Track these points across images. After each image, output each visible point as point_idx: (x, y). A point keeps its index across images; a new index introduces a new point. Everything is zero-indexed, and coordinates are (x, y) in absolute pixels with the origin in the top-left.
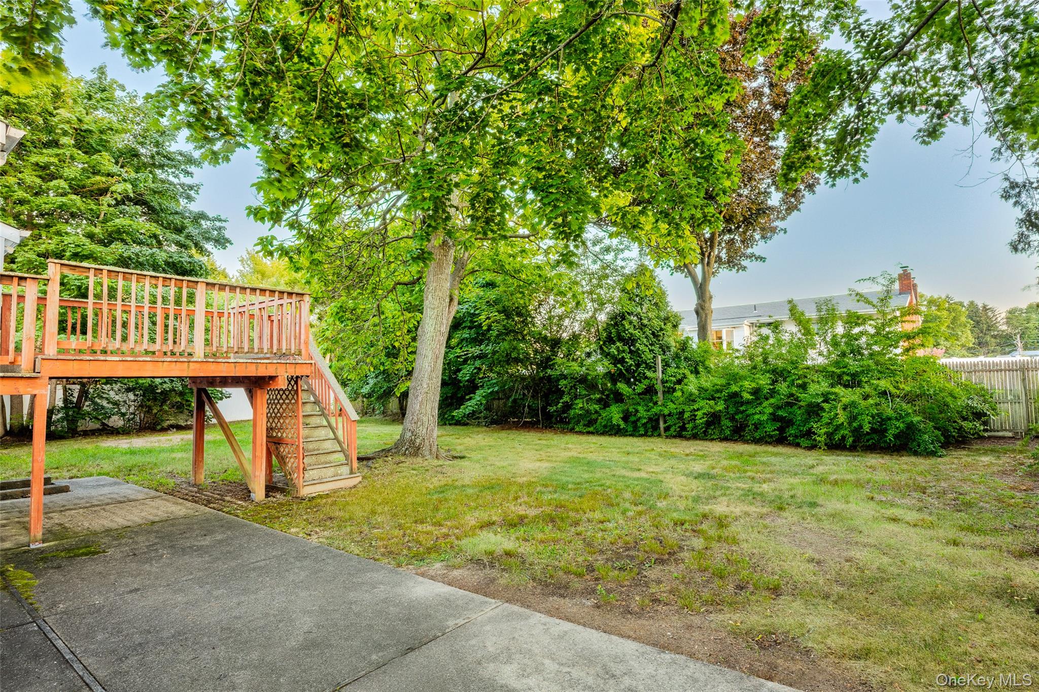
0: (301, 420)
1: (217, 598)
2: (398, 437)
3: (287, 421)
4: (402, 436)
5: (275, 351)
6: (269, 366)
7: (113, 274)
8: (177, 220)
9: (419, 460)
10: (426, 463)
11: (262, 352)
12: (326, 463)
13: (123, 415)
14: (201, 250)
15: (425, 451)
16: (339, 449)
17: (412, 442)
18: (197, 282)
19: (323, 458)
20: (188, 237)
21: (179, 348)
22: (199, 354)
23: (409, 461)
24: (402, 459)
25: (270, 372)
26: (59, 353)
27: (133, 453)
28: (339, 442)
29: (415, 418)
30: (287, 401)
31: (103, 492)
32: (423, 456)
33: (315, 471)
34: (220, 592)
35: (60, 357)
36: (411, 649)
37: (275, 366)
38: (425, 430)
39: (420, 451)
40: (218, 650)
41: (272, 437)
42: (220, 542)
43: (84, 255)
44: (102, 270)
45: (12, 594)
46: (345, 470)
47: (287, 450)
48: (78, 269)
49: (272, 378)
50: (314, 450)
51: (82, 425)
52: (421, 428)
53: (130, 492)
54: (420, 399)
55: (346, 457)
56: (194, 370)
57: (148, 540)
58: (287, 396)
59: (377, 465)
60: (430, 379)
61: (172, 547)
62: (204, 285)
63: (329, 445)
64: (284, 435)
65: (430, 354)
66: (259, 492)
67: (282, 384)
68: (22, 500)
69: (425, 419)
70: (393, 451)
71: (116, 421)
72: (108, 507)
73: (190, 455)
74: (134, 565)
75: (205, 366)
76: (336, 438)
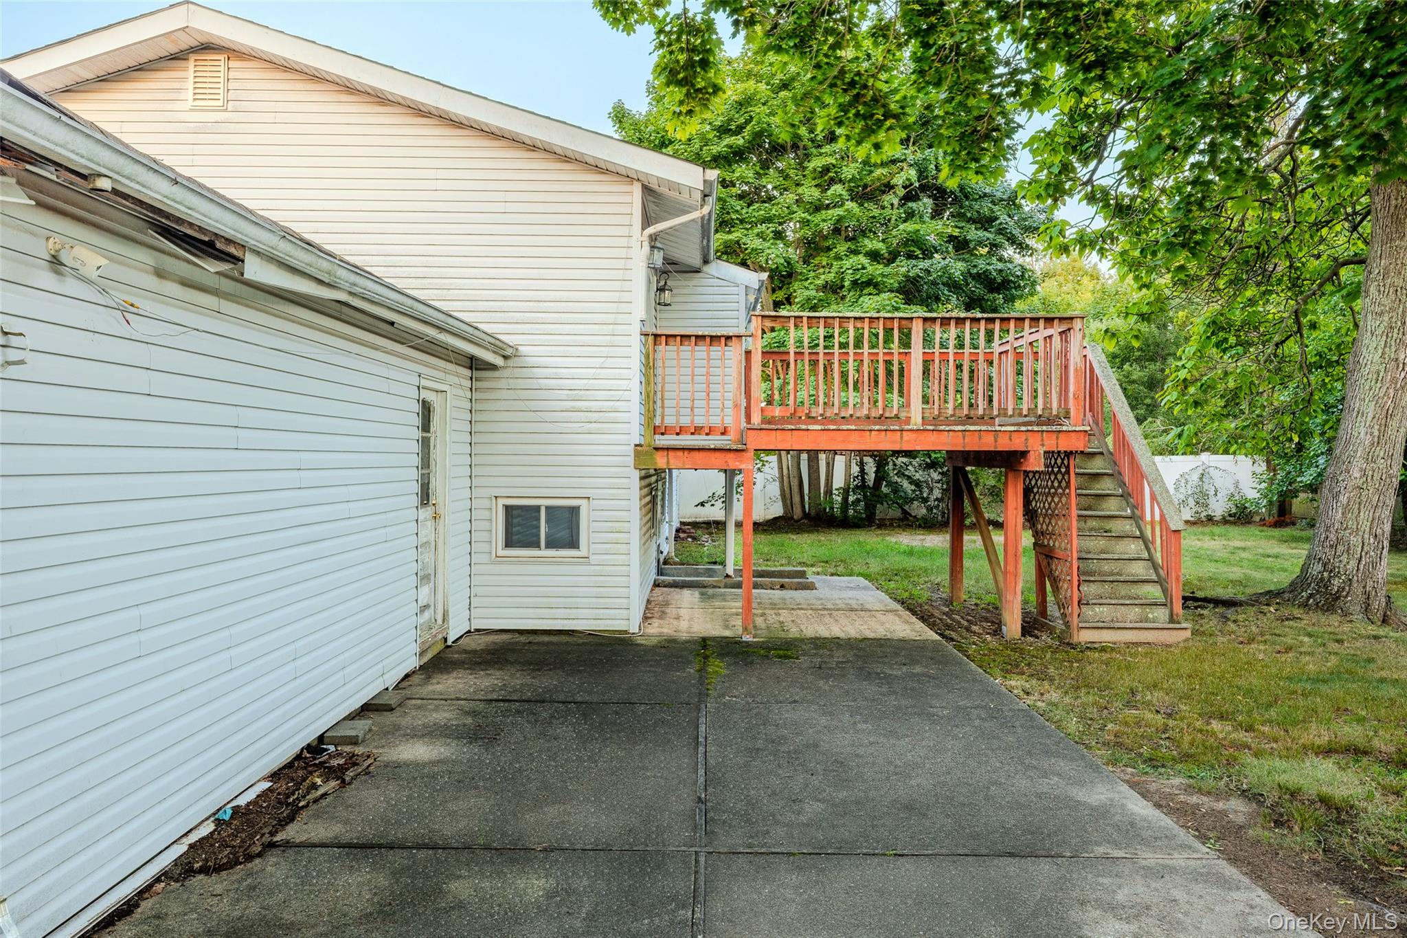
0: (1075, 523)
1: (857, 731)
2: (1298, 570)
3: (1060, 523)
4: (1305, 568)
5: (1040, 412)
6: (1014, 436)
7: (814, 321)
8: (985, 207)
9: (1334, 619)
10: (1346, 627)
11: (1005, 415)
12: (1130, 598)
13: (925, 500)
14: (1022, 247)
15: (1354, 603)
16: (1154, 577)
17: (1324, 584)
18: (912, 318)
19: (1124, 590)
20: (1001, 231)
21: (891, 412)
22: (916, 420)
23: (1309, 620)
24: (1297, 612)
25: (1017, 444)
26: (763, 422)
27: (910, 553)
28: (1155, 567)
29: (1332, 537)
30: (1060, 491)
31: (844, 596)
32: (1346, 614)
33: (1105, 609)
34: (864, 726)
35: (764, 426)
36: (1012, 855)
37: (1023, 436)
38: (1353, 563)
39: (1340, 603)
40: (814, 778)
41: (1042, 546)
42: (914, 675)
43: (863, 282)
44: (802, 317)
45: (701, 677)
46: (1161, 614)
47: (1059, 568)
48: (778, 320)
49: (1024, 454)
50: (1112, 574)
51: (881, 511)
52: (1344, 558)
53: (871, 599)
54: (1343, 499)
55: (1165, 591)
56: (908, 442)
57: (844, 656)
58: (1060, 483)
59: (1241, 617)
60: (1370, 459)
61: (860, 669)
62: (920, 322)
63: (1139, 569)
64: (1057, 544)
65: (1370, 409)
66: (1013, 625)
67: (1035, 463)
68: (769, 591)
69: (1355, 540)
70: (1286, 596)
71: (919, 510)
72: (835, 613)
73: (947, 560)
74: (810, 678)
75: (923, 436)
76: (1151, 559)
